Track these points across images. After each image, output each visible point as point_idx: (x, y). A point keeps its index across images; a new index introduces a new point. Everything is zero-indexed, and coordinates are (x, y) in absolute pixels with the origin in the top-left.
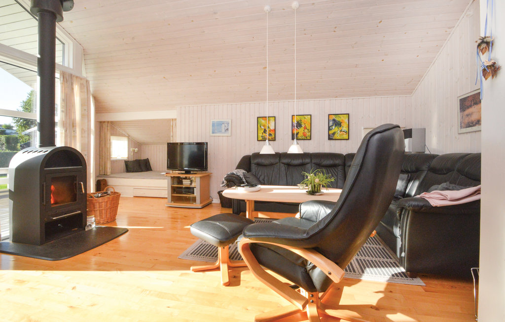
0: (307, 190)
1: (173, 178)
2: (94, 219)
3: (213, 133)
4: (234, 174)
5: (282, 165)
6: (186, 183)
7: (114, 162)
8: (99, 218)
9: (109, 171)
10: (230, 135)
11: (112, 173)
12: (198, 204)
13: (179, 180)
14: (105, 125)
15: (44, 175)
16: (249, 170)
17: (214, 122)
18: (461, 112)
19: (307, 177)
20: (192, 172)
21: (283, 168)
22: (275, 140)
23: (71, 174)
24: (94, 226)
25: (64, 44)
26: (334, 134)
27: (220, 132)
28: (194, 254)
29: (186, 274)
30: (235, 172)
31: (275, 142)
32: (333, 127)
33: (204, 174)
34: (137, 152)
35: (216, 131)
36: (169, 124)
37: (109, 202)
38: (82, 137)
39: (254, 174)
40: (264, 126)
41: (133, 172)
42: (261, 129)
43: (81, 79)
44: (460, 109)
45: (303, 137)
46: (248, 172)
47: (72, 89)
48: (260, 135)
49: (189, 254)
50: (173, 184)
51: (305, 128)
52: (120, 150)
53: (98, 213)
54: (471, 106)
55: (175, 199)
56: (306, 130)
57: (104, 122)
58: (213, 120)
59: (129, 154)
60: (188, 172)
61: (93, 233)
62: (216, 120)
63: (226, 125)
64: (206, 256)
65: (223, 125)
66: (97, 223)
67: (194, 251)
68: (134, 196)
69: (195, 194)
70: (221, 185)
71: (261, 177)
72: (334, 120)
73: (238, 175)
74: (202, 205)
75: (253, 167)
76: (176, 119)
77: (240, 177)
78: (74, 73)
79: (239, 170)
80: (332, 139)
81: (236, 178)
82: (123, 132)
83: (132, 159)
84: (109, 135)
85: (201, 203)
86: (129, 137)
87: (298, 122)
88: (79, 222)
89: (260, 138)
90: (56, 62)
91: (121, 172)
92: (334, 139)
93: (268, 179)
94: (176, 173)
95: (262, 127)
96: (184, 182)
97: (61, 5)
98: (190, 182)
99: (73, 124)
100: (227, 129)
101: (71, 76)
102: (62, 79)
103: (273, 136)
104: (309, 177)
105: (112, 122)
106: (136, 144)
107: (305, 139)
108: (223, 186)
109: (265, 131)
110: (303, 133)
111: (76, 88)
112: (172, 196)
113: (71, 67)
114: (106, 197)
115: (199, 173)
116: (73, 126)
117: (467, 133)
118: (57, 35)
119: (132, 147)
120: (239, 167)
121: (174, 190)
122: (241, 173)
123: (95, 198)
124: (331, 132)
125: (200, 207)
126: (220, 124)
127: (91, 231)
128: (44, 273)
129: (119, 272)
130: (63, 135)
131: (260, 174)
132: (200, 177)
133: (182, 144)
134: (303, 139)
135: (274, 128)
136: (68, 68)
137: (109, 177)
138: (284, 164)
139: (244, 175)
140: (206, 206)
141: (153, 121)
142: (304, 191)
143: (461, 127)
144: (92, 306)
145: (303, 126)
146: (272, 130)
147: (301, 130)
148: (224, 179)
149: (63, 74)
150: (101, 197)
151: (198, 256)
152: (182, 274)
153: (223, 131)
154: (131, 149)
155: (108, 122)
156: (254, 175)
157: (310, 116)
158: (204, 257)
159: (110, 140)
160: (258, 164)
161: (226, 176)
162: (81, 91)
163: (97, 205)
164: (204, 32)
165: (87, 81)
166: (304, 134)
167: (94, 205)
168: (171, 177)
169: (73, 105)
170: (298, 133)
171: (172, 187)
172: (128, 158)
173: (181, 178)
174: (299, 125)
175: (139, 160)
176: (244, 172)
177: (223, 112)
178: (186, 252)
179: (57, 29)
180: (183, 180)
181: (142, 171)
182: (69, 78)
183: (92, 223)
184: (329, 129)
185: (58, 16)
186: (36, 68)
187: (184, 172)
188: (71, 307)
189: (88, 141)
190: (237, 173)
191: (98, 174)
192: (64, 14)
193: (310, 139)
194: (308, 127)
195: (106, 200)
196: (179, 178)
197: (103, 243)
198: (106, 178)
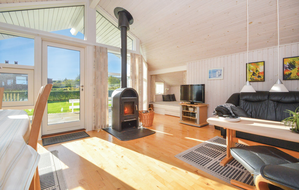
0: (291, 128)
1: (183, 106)
2: (142, 123)
3: (209, 78)
4: (223, 107)
5: (271, 102)
6: (191, 110)
7: (157, 96)
8: (144, 124)
9: (154, 100)
10: (223, 79)
11: (156, 101)
12: (198, 124)
13: (187, 108)
14: (153, 77)
15: (121, 101)
16: (237, 104)
17: (210, 70)
19: (292, 115)
20: (195, 103)
21: (272, 105)
22: (264, 81)
23: (132, 101)
24: (142, 127)
25: (132, 40)
27: (215, 77)
28: (185, 157)
29: (175, 169)
30: (224, 105)
31: (264, 83)
33: (203, 105)
34: (168, 91)
35: (212, 76)
36: (183, 74)
37: (148, 116)
38: (139, 83)
39: (242, 107)
40: (253, 70)
41: (166, 101)
42: (251, 73)
43: (139, 55)
45: (297, 77)
46: (236, 106)
47: (135, 60)
48: (249, 77)
49: (181, 156)
50: (183, 109)
52: (160, 89)
53: (144, 121)
55: (184, 119)
57: (153, 75)
58: (210, 69)
59: (164, 92)
60: (192, 103)
61: (141, 131)
62: (212, 69)
63: (219, 72)
64: (192, 161)
65: (217, 72)
66: (144, 126)
67: (186, 155)
68: (165, 115)
69: (196, 117)
70: (213, 114)
71: (248, 111)
73: (226, 108)
74: (200, 125)
75: (242, 102)
76: (186, 71)
77: (228, 109)
78: (136, 53)
79: (228, 104)
81: (223, 109)
82: (162, 80)
83: (166, 94)
84: (154, 82)
85: (200, 124)
86: (164, 82)
87: (290, 64)
88: (135, 124)
89: (249, 80)
90: (127, 48)
91: (161, 101)
93: (256, 112)
94: (185, 103)
95: (251, 71)
96: (189, 109)
97: (128, 22)
98: (193, 110)
99: (135, 77)
100: (220, 75)
101: (135, 54)
102: (131, 56)
104: (294, 116)
105: (156, 75)
106: (168, 86)
108: (214, 115)
109: (254, 74)
110: (297, 73)
111: (137, 60)
112: (182, 117)
113: (135, 50)
114: (147, 114)
115: (199, 104)
116: (135, 78)
118: (127, 35)
119: (166, 88)
120: (229, 101)
121: (184, 113)
122: (229, 106)
123: (143, 114)
125: (199, 126)
126: (215, 71)
127: (140, 129)
128: (116, 145)
129: (143, 155)
130: (131, 82)
131: (248, 108)
132: (200, 107)
133: (191, 85)
134: (297, 79)
135: (263, 71)
136: (134, 51)
137: (155, 103)
138: (274, 101)
139: (231, 108)
140: (203, 126)
141: (175, 73)
142: (288, 128)
144: (125, 169)
145: (297, 67)
146: (261, 73)
147: (294, 71)
148: (215, 110)
149: (131, 54)
150: (145, 113)
151: (187, 159)
152: (173, 168)
153: (217, 76)
154: (166, 89)
155: (154, 75)
156: (242, 109)
158: (191, 161)
159: (155, 84)
160: (246, 100)
161: (216, 107)
162: (139, 61)
163: (143, 117)
164: (198, 11)
165: (141, 56)
167: (142, 116)
168: (182, 106)
169: (135, 69)
170: (291, 73)
171: (182, 111)
172: (164, 93)
173: (188, 106)
174: (292, 66)
175: (169, 95)
176: (233, 105)
177: (217, 63)
178: (180, 154)
179: (127, 32)
180: (189, 108)
181: (171, 101)
182: (133, 56)
183: (141, 126)
185: (128, 28)
186: (120, 53)
187: (190, 103)
188: (118, 166)
189: (142, 85)
190: (225, 106)
191: (150, 101)
192: (130, 26)
195: (147, 115)
196: (187, 106)
197: (142, 137)
198: (153, 104)
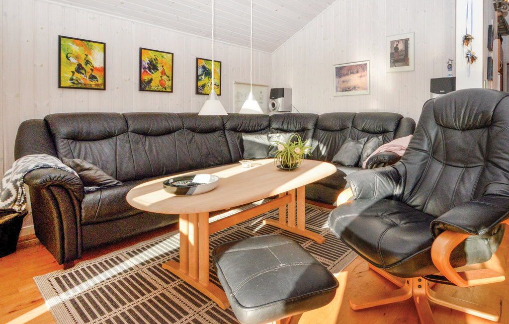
18: (337, 78)
22: (104, 89)
26: (204, 86)
31: (103, 93)
32: (203, 77)
40: (77, 58)
42: (71, 64)
44: (336, 75)
45: (160, 88)
48: (67, 75)
51: (163, 73)
54: (347, 74)
56: (165, 77)
72: (204, 67)
73: (61, 169)
75: (63, 145)
80: (201, 94)
87: (151, 62)
89: (66, 82)
92: (204, 94)
95: (73, 60)
103: (100, 81)
107: (162, 91)
109: (79, 69)
110: (160, 81)
117: (343, 96)
124: (200, 84)
134: (159, 91)
135: (103, 66)
138: (139, 134)
143: (337, 91)
145: (160, 69)
146: (98, 69)
147: (156, 76)
157: (171, 55)
160: (75, 139)
166: (162, 83)
170: (151, 80)
174: (153, 66)
184: (198, 80)
193: (172, 92)
194: (168, 73)
